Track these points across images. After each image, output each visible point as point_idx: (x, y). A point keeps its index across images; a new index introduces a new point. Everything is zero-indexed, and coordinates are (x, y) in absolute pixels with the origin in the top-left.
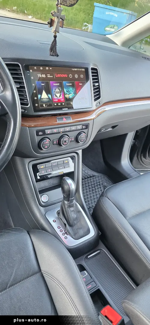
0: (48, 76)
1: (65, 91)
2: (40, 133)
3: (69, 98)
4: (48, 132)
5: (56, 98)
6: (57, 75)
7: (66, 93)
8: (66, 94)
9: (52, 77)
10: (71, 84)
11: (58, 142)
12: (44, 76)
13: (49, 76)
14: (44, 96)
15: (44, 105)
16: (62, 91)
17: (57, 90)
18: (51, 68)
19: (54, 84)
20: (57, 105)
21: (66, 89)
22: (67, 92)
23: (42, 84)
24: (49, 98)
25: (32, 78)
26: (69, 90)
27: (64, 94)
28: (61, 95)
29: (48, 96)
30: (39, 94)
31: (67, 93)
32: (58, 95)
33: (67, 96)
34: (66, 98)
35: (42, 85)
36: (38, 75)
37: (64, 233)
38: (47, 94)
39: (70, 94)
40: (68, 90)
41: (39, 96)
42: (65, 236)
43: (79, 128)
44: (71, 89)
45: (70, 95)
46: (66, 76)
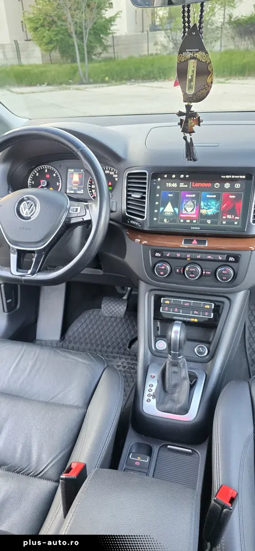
0: (180, 186)
1: (202, 204)
2: (157, 254)
3: (206, 215)
4: (168, 255)
5: (186, 212)
6: (194, 184)
7: (202, 208)
8: (203, 209)
9: (186, 186)
10: (215, 196)
11: (182, 271)
12: (175, 185)
13: (182, 185)
14: (169, 209)
15: (165, 220)
16: (197, 205)
17: (190, 203)
18: (187, 176)
19: (187, 196)
20: (185, 221)
21: (204, 202)
22: (205, 206)
23: (170, 195)
24: (175, 212)
25: (158, 187)
26: (209, 204)
27: (200, 208)
28: (195, 210)
29: (174, 210)
30: (162, 206)
31: (205, 207)
32: (189, 209)
33: (203, 212)
34: (201, 214)
35: (169, 197)
36: (167, 184)
37: (152, 394)
38: (173, 207)
39: (209, 209)
40: (207, 204)
41: (161, 209)
42: (149, 398)
43: (220, 258)
44: (213, 202)
45: (210, 210)
46: (209, 185)
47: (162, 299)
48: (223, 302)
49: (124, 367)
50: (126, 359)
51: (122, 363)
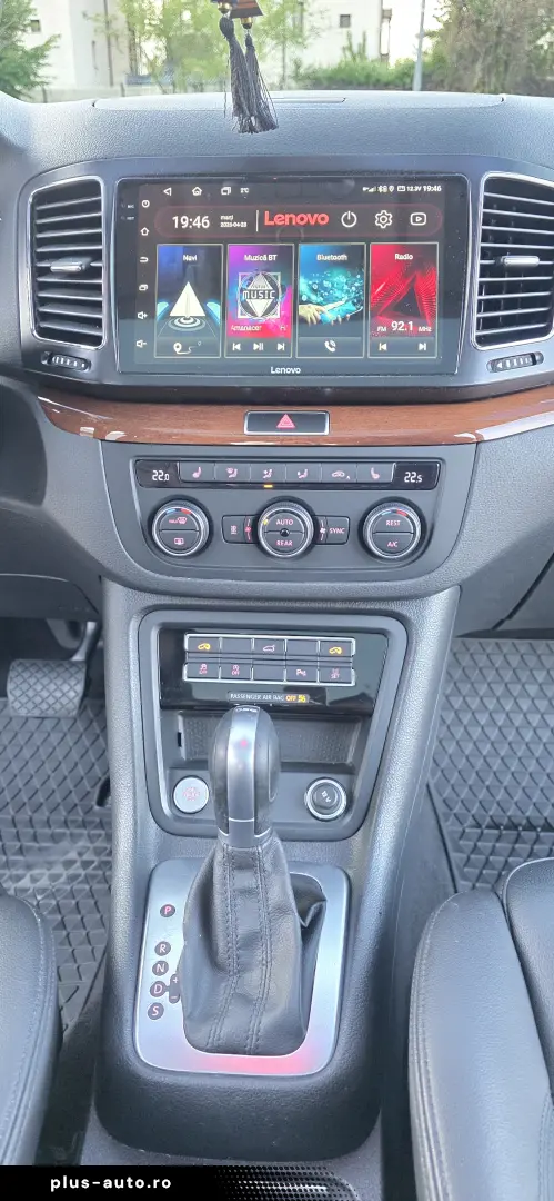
0: (223, 225)
1: (303, 285)
2: (158, 475)
3: (320, 322)
4: (196, 475)
5: (248, 316)
6: (271, 219)
7: (304, 298)
8: (309, 302)
9: (244, 225)
10: (344, 257)
11: (248, 530)
12: (202, 222)
13: (228, 222)
14: (188, 304)
15: (178, 347)
16: (284, 290)
17: (261, 283)
18: (244, 190)
19: (248, 258)
20: (247, 349)
21: (308, 277)
22: (315, 292)
23: (187, 258)
24: (209, 315)
25: (144, 232)
26: (326, 284)
27: (296, 300)
28: (278, 308)
29: (205, 309)
30: (162, 297)
31: (314, 297)
32: (259, 306)
33: (306, 311)
34: (303, 320)
35: (188, 262)
36: (176, 218)
37: (168, 984)
38: (203, 301)
39: (327, 301)
40: (321, 285)
41: (161, 307)
42: (157, 1000)
43: (376, 477)
44: (340, 278)
45: (330, 306)
46: (322, 218)
47: (187, 637)
48: (383, 633)
49: (86, 864)
50: (91, 838)
51: (80, 854)
